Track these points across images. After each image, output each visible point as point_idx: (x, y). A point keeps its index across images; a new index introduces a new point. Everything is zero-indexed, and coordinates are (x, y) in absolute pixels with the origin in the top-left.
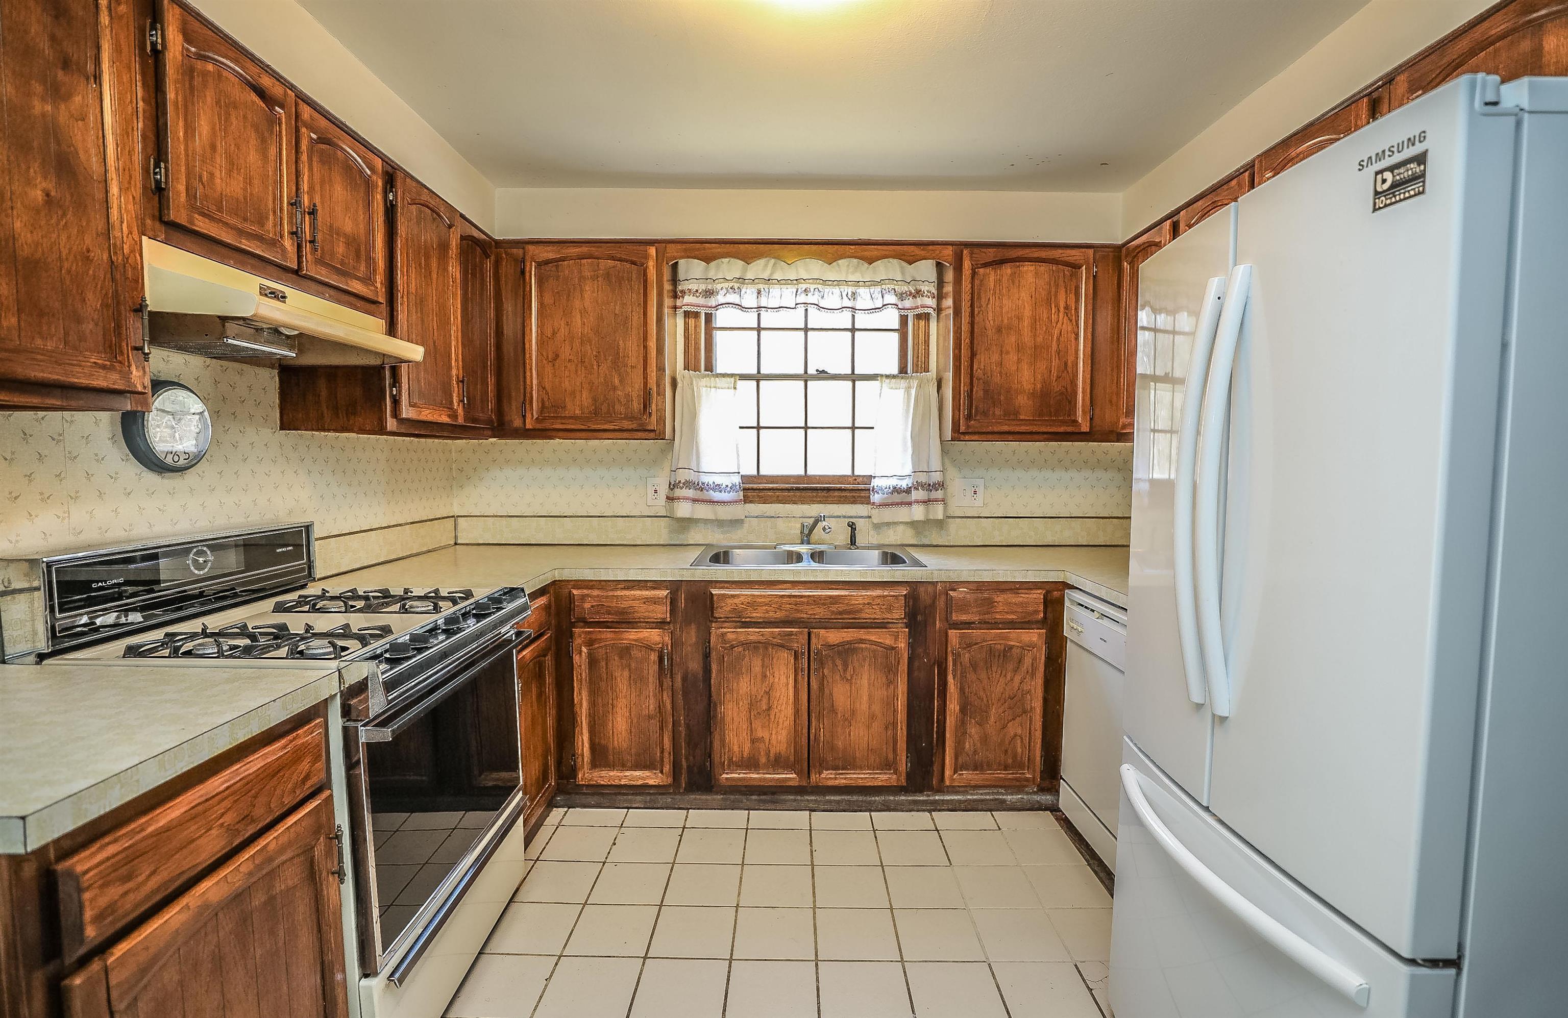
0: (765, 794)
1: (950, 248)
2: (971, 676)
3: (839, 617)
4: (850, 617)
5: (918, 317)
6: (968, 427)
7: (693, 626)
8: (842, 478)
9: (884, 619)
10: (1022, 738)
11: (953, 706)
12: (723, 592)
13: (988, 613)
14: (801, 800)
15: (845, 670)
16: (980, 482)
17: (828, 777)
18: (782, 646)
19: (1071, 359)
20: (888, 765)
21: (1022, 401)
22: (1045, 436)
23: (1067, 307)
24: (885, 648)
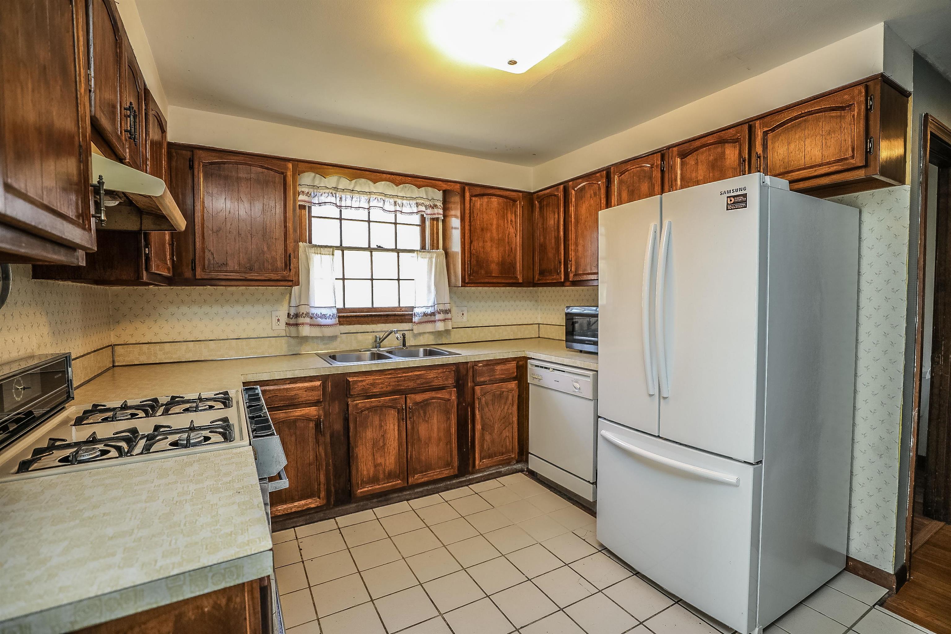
0: (381, 497)
1: (459, 185)
2: (486, 409)
3: (421, 386)
4: (427, 385)
5: (433, 219)
6: (470, 279)
7: (337, 402)
8: (394, 309)
9: (444, 385)
10: (509, 438)
11: (478, 427)
12: (355, 379)
13: (492, 376)
14: (402, 496)
15: (425, 416)
16: (465, 309)
17: (418, 478)
18: (391, 407)
19: (514, 246)
20: (448, 464)
21: (493, 266)
22: (503, 285)
23: (511, 221)
24: (444, 400)
